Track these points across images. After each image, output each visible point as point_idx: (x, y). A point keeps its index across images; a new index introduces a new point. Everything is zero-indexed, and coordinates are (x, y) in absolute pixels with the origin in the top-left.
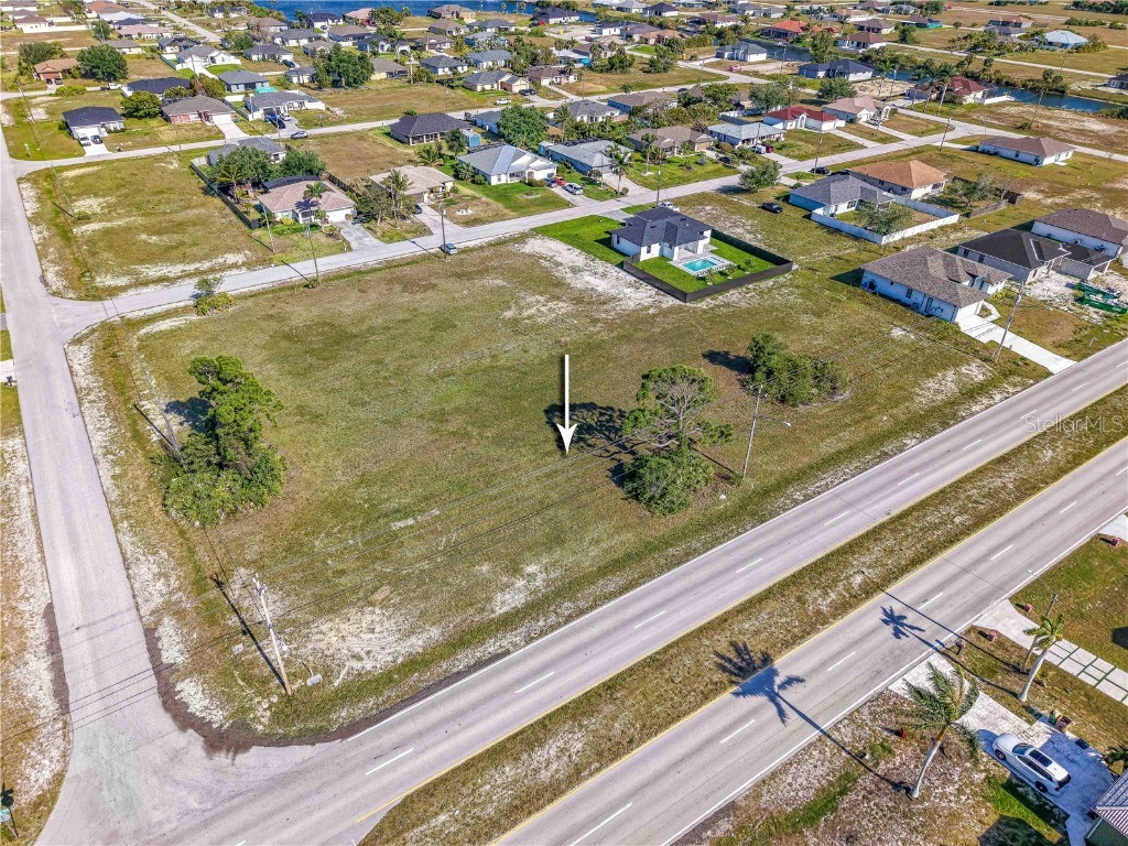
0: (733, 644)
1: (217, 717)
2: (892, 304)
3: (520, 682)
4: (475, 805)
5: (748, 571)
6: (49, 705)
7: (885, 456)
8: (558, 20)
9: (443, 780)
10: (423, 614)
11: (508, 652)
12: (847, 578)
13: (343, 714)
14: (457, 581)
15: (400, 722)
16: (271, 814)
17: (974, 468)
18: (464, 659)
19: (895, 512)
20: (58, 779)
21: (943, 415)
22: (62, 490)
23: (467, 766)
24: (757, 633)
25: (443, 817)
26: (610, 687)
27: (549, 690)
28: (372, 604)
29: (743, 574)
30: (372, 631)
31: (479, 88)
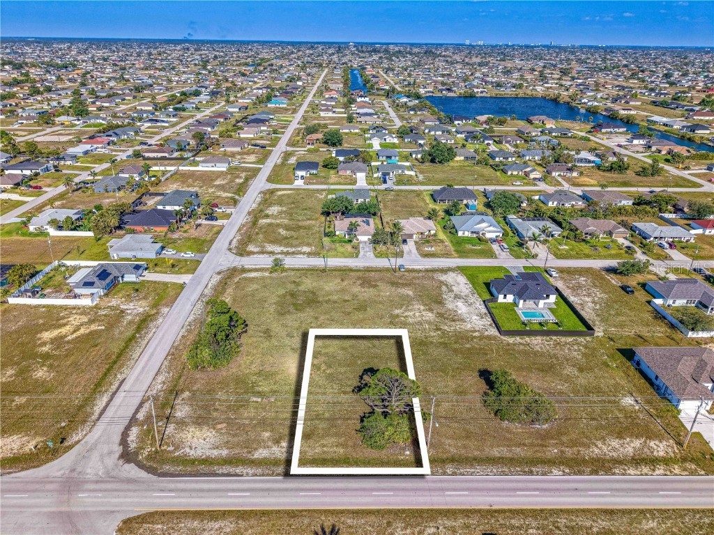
0: (334, 526)
1: (133, 446)
2: (643, 381)
3: (233, 490)
4: (173, 529)
5: (379, 496)
6: (96, 414)
7: (531, 473)
8: (609, 130)
9: (173, 513)
10: (227, 442)
11: (242, 476)
12: (426, 527)
13: (167, 468)
14: (252, 435)
15: (180, 482)
16: (116, 490)
17: (582, 507)
18: (225, 470)
19: (494, 507)
20: (79, 441)
21: (602, 466)
22: (164, 335)
23: (185, 512)
24: (350, 527)
25: (160, 526)
26: (264, 513)
27: (241, 500)
28: (214, 429)
29: (375, 496)
30: (205, 439)
31: (509, 173)
